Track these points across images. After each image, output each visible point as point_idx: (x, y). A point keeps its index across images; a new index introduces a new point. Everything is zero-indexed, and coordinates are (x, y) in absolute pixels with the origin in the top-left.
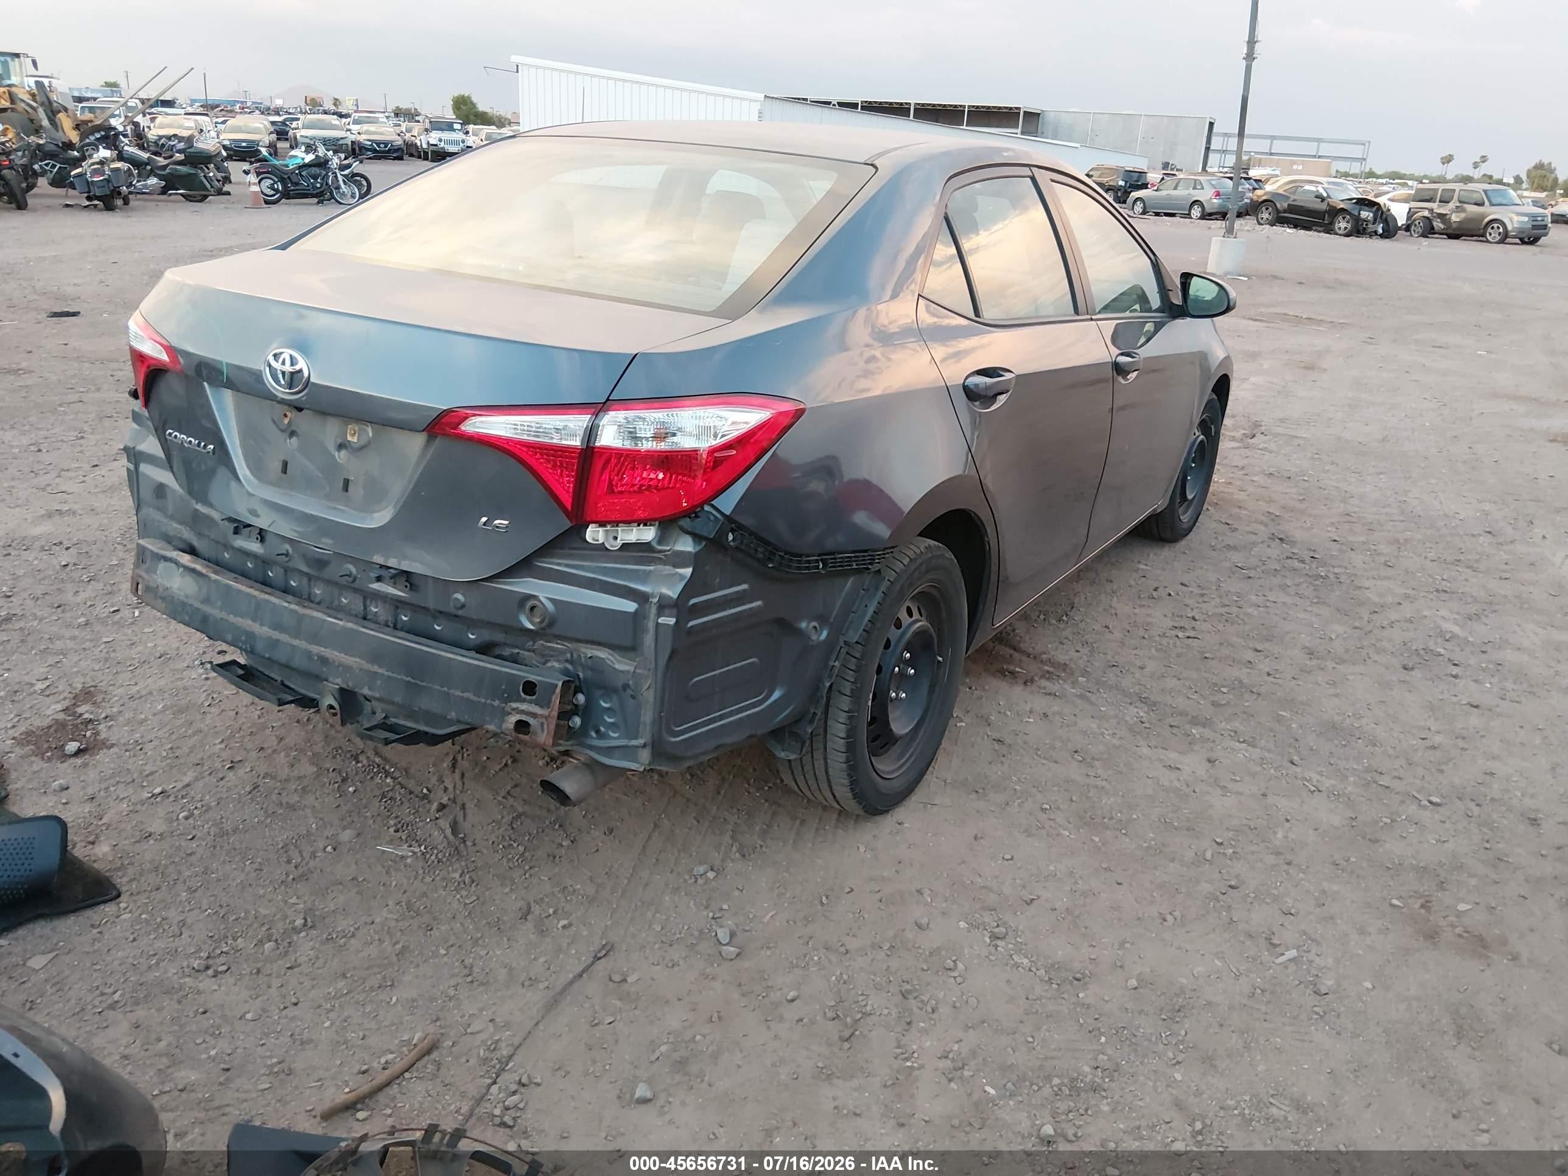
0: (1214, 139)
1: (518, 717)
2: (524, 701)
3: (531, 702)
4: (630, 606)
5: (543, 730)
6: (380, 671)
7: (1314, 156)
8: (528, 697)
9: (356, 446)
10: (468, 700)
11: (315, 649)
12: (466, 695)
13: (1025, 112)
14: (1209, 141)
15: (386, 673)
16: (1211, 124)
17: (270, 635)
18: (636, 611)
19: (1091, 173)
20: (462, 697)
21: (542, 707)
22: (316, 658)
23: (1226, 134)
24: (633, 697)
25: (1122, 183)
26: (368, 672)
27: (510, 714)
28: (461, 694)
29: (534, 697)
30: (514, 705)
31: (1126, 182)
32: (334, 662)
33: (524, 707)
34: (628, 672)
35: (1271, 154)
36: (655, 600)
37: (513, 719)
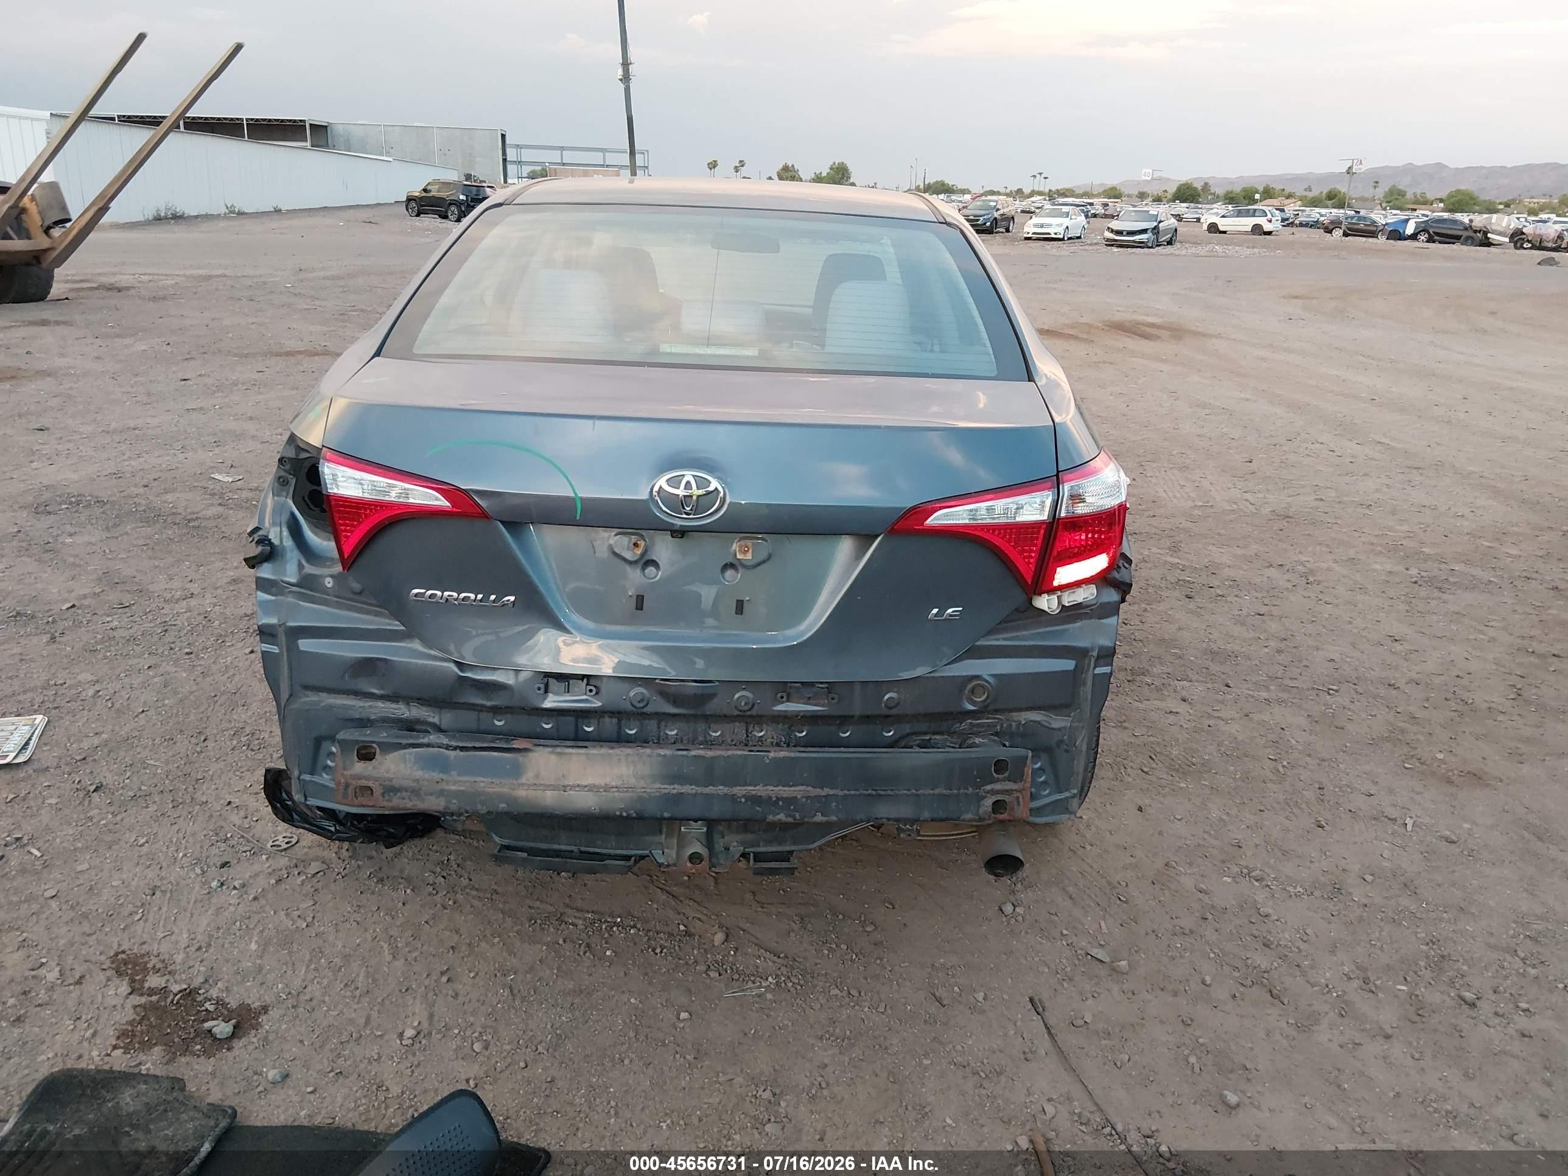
0: (508, 150)
1: (994, 798)
2: (998, 780)
3: (1003, 780)
4: (1069, 665)
5: (1019, 804)
6: (832, 792)
7: (603, 166)
8: (1001, 776)
9: (750, 564)
10: (941, 795)
11: (739, 791)
12: (937, 791)
13: (311, 125)
14: (504, 153)
15: (841, 793)
16: (503, 136)
17: (666, 791)
18: (1076, 666)
19: (429, 188)
20: (933, 794)
21: (1015, 782)
22: (743, 800)
23: (518, 146)
24: (1067, 751)
25: (462, 197)
26: (818, 797)
27: (985, 797)
28: (932, 792)
29: (1006, 774)
30: (988, 787)
31: (467, 196)
32: (770, 798)
33: (998, 786)
34: (1065, 728)
35: (564, 164)
36: (1095, 654)
37: (988, 802)
